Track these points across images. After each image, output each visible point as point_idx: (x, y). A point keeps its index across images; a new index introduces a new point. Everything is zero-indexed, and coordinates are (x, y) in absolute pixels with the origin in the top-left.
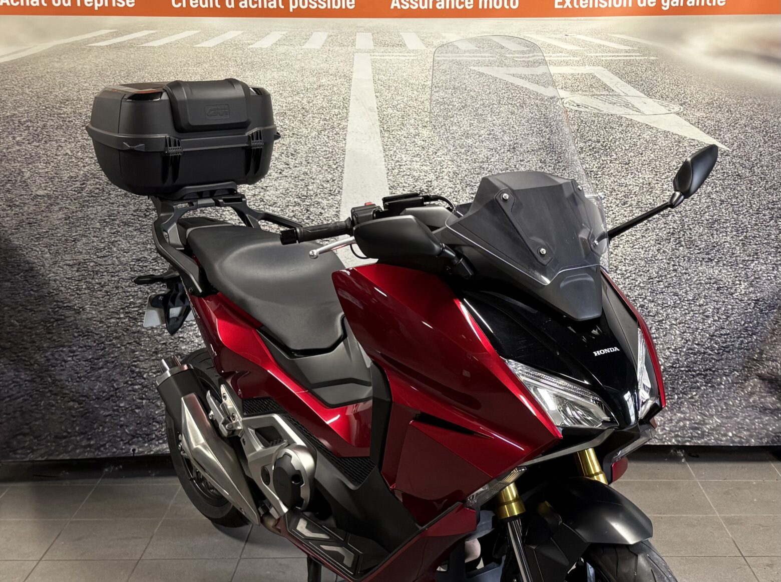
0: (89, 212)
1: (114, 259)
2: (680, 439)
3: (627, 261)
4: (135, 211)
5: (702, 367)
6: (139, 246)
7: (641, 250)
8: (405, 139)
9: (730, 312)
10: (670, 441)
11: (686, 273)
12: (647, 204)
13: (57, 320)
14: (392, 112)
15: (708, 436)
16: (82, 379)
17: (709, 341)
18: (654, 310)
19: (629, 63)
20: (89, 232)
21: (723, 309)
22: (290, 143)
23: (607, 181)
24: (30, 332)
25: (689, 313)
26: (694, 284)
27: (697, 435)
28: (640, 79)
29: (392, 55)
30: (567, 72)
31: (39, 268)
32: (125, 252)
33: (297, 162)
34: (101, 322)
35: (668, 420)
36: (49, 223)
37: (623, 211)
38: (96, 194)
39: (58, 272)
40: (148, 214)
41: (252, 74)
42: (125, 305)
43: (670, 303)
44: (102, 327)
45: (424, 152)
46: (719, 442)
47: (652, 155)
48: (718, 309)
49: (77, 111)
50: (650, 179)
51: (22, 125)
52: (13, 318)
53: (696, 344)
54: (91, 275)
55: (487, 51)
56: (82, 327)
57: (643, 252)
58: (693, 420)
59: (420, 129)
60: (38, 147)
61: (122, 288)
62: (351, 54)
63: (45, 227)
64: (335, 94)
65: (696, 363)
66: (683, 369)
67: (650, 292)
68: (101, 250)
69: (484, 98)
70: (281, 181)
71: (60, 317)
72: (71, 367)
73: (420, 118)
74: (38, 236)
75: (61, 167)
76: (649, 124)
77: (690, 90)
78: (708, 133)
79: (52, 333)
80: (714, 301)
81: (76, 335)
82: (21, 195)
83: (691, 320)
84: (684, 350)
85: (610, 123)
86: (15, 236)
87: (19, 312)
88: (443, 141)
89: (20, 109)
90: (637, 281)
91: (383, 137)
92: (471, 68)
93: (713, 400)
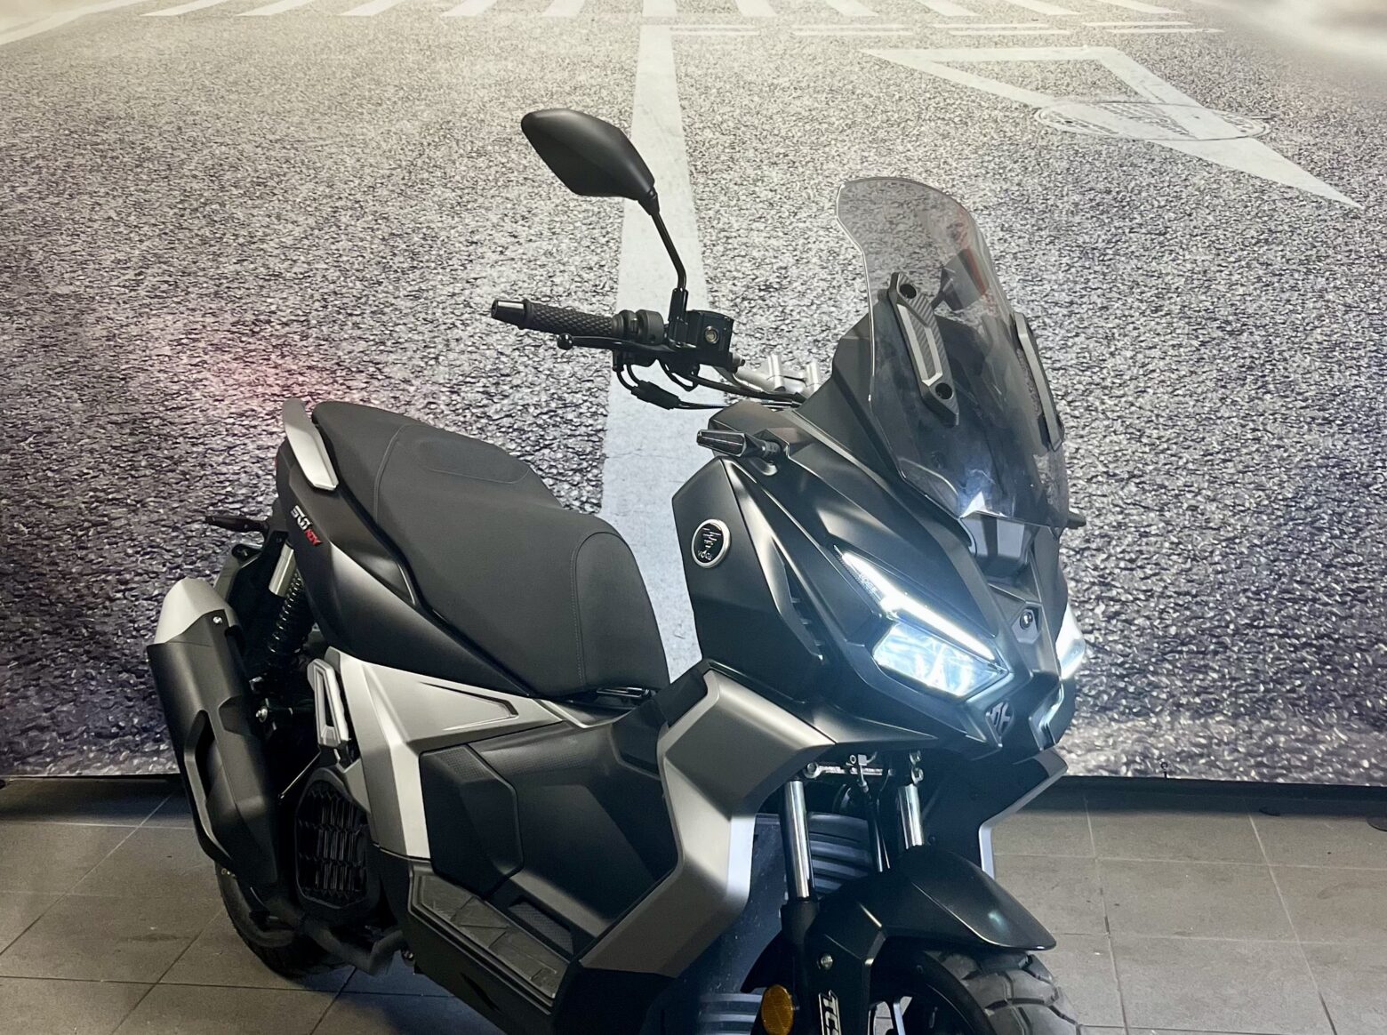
0: (151, 327)
1: (197, 413)
2: (1265, 771)
3: (1161, 420)
4: (233, 324)
5: (1312, 631)
6: (242, 389)
7: (1187, 399)
8: (736, 187)
9: (1363, 520)
10: (1247, 774)
11: (1279, 447)
12: (1199, 311)
13: (95, 525)
14: (711, 136)
15: (1321, 765)
16: (142, 632)
17: (1322, 575)
18: (1218, 517)
19: (1166, 40)
20: (150, 363)
21: (1350, 514)
22: (519, 196)
23: (1126, 267)
24: (47, 546)
25: (1285, 524)
26: (1296, 467)
27: (1299, 764)
28: (1189, 71)
29: (713, 29)
30: (1047, 59)
31: (64, 427)
32: (217, 400)
33: (532, 232)
34: (175, 529)
35: (1244, 732)
36: (79, 346)
37: (1153, 323)
38: (163, 292)
39: (98, 435)
40: (257, 329)
41: (448, 65)
42: (218, 498)
43: (1250, 503)
44: (177, 537)
45: (773, 212)
46: (1343, 778)
47: (1210, 218)
48: (1341, 515)
49: (127, 139)
50: (1206, 263)
51: (28, 164)
52: (17, 518)
53: (1297, 582)
54: (155, 441)
55: (895, 19)
56: (141, 538)
57: (1192, 403)
58: (1293, 733)
59: (765, 168)
60: (58, 204)
61: (212, 466)
62: (634, 27)
63: (71, 353)
64: (604, 104)
65: (1297, 621)
66: (1272, 631)
67: (1208, 481)
68: (173, 396)
69: (889, 108)
70: (503, 268)
71: (100, 519)
72: (121, 610)
73: (765, 147)
74: (61, 369)
75: (100, 243)
76: (1205, 158)
77: (1284, 92)
78: (1318, 175)
79: (86, 548)
80: (1334, 500)
81: (130, 551)
82: (30, 294)
83: (1288, 536)
84: (1275, 593)
85: (1131, 156)
86: (19, 369)
87: (28, 508)
88: (809, 191)
89: (23, 135)
90: (1180, 458)
91: (695, 184)
92: (864, 51)
93: (1335, 698)
